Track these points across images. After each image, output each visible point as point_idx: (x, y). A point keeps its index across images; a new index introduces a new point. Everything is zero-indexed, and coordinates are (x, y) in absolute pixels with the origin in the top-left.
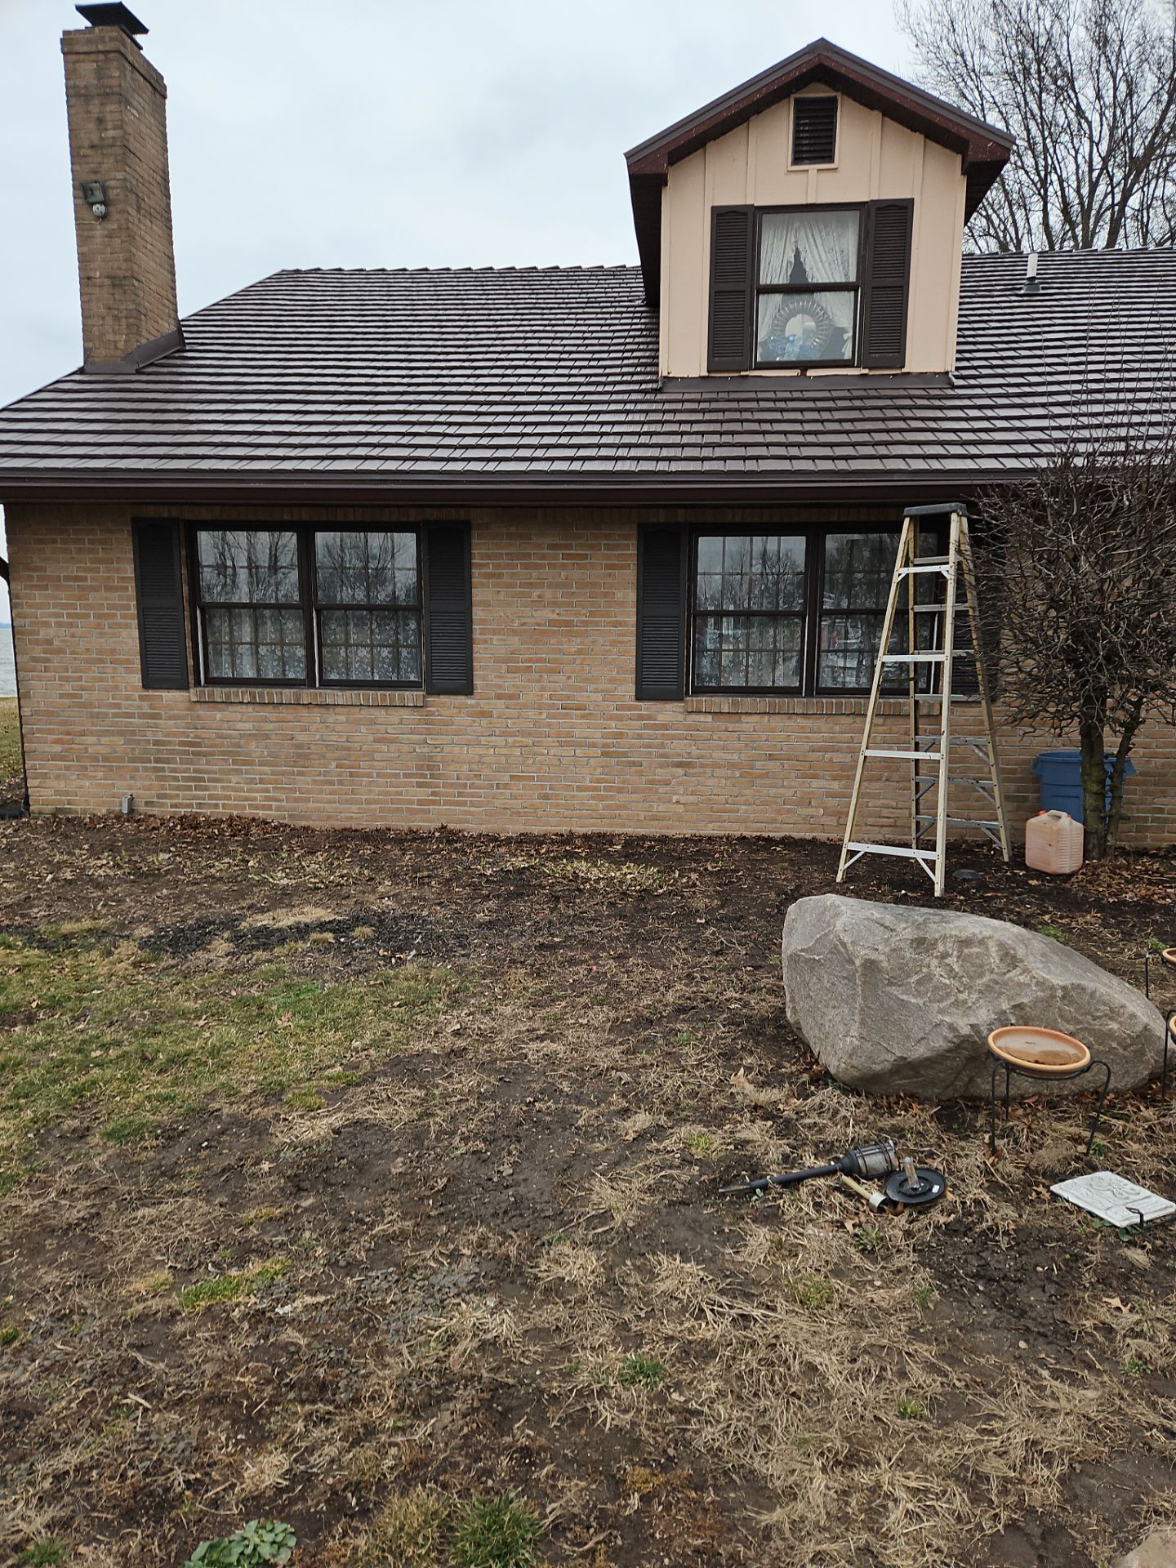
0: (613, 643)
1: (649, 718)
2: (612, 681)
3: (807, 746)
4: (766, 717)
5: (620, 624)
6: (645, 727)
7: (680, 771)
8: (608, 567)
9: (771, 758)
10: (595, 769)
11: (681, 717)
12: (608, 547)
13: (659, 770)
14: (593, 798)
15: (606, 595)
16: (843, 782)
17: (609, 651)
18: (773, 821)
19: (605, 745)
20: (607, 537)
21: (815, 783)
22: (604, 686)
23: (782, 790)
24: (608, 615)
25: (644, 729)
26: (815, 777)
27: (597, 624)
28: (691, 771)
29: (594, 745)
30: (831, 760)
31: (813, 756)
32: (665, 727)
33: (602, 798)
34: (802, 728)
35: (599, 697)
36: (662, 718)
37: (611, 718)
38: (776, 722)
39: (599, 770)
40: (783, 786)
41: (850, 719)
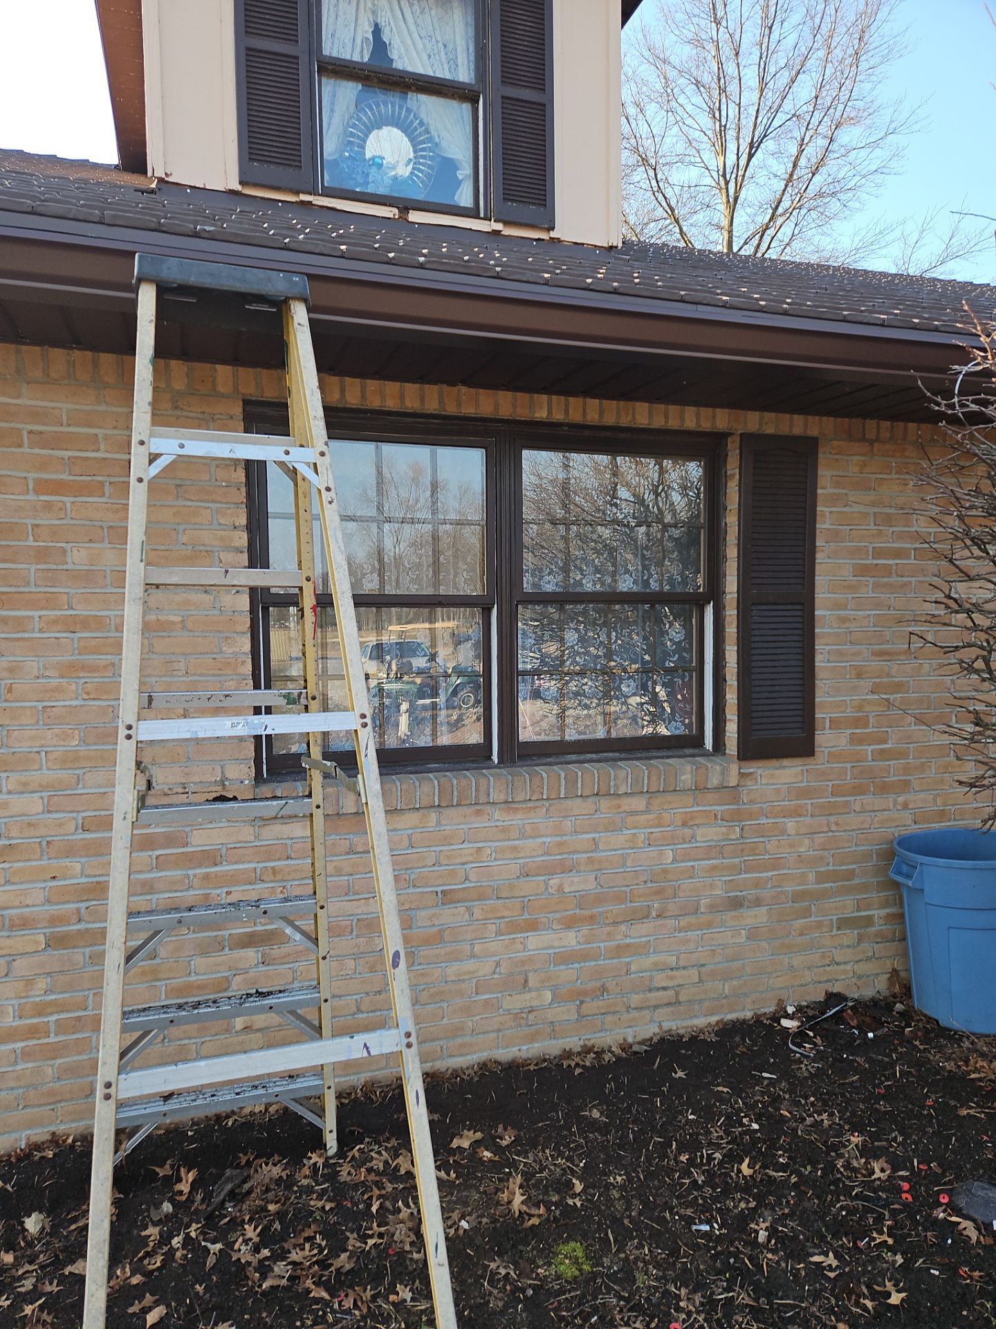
0: (70, 670)
1: (170, 840)
2: (69, 761)
3: (514, 868)
4: (433, 816)
5: (85, 623)
6: (160, 864)
7: (251, 955)
8: (43, 487)
9: (447, 898)
10: (29, 982)
11: (247, 833)
12: (40, 439)
13: (199, 962)
14: (27, 1055)
15: (42, 555)
16: (585, 930)
17: (56, 689)
18: (457, 1031)
19: (54, 920)
20: (36, 415)
21: (534, 941)
22: (47, 775)
23: (470, 965)
24: (49, 601)
25: (158, 867)
26: (532, 926)
27: (20, 624)
28: (277, 951)
29: (25, 924)
30: (560, 889)
31: (529, 886)
32: (211, 857)
33: (56, 1051)
34: (505, 830)
35: (33, 804)
36: (201, 840)
37: (70, 851)
38: (455, 821)
39: (42, 984)
40: (473, 956)
41: (589, 805)
